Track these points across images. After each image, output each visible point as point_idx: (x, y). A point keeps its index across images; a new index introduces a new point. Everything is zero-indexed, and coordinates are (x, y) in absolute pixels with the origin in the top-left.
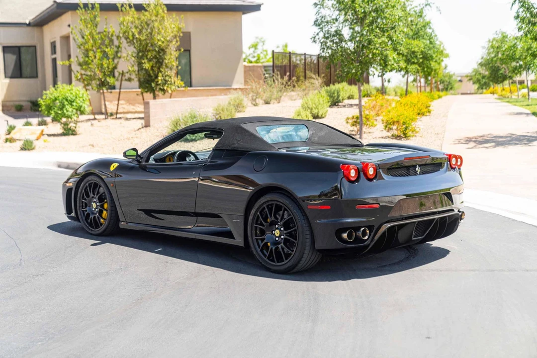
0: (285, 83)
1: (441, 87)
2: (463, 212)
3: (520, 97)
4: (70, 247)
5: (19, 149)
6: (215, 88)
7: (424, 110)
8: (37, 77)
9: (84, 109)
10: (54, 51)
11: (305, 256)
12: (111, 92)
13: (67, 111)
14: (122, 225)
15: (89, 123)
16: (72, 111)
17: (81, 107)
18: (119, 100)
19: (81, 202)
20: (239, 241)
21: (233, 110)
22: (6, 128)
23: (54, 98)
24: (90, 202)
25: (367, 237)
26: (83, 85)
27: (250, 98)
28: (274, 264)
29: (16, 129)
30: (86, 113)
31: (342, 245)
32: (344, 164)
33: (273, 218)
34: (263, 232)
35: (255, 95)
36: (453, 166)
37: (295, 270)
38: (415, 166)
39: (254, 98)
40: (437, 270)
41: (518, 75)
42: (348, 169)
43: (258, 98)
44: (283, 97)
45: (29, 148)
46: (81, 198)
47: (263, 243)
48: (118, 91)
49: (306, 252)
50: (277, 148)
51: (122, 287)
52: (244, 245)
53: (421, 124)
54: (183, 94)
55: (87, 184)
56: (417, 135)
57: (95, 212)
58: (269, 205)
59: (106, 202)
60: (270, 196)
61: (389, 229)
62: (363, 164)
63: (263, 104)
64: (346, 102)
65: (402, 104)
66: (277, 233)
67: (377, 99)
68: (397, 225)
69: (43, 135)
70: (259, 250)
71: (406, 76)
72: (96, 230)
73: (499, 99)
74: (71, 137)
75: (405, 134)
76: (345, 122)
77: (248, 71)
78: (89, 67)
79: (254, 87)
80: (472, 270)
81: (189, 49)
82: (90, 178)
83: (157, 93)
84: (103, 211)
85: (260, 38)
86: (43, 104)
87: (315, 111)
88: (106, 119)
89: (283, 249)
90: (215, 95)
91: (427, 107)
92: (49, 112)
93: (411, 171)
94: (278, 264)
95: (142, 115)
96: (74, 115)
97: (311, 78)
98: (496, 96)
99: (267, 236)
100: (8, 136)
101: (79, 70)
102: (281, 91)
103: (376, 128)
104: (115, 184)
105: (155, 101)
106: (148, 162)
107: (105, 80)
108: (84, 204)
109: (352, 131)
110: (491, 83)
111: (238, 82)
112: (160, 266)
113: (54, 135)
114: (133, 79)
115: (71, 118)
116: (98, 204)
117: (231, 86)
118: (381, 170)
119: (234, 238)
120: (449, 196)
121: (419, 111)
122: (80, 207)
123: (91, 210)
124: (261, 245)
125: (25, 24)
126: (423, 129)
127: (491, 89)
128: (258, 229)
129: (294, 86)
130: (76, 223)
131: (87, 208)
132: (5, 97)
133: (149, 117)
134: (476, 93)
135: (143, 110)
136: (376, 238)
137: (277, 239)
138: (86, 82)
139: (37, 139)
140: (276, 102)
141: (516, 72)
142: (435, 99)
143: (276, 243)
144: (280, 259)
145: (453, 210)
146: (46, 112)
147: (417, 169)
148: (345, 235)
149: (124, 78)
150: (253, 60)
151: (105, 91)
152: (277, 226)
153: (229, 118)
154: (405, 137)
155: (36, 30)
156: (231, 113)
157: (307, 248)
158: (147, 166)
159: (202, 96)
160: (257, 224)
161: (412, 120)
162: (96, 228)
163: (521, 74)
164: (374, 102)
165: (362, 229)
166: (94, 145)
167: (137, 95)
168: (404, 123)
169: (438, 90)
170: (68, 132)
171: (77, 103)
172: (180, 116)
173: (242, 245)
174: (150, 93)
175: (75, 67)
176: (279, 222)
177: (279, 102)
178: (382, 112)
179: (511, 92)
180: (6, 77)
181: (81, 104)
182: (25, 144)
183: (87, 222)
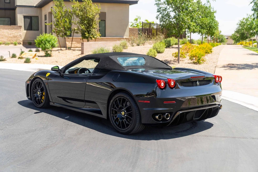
0: (146, 36)
1: (218, 41)
2: (221, 105)
3: (253, 46)
4: (23, 114)
5: (24, 62)
6: (116, 38)
7: (209, 51)
8: (38, 30)
9: (55, 45)
10: (46, 19)
11: (136, 126)
12: (69, 38)
13: (47, 46)
14: (51, 104)
15: (58, 52)
16: (49, 46)
17: (53, 44)
18: (72, 42)
19: (33, 91)
20: (104, 116)
21: (122, 48)
22: (20, 52)
23: (41, 40)
24: (37, 91)
25: (169, 118)
26: (56, 34)
27: (130, 43)
28: (121, 129)
29: (24, 53)
30: (56, 47)
31: (155, 122)
32: (158, 79)
33: (121, 106)
34: (116, 113)
35: (133, 41)
36: (217, 82)
37: (131, 133)
38: (196, 81)
39: (132, 43)
40: (206, 136)
41: (253, 37)
42: (160, 82)
43: (134, 43)
44: (146, 43)
45: (28, 62)
46: (33, 89)
47: (116, 118)
48: (72, 37)
49: (137, 124)
50: (126, 69)
51: (39, 139)
52: (107, 118)
53: (207, 57)
54: (102, 40)
55: (36, 82)
56: (205, 62)
57: (39, 96)
58: (120, 98)
59: (44, 92)
60: (120, 94)
61: (181, 114)
62: (168, 80)
63: (136, 46)
64: (174, 46)
65: (199, 48)
66: (123, 113)
67: (188, 45)
68: (185, 112)
69: (36, 56)
70: (114, 121)
71: (202, 35)
72: (39, 105)
73: (244, 47)
74: (49, 57)
75: (199, 62)
76: (172, 56)
77: (131, 30)
78: (59, 27)
79: (132, 38)
80: (224, 137)
81: (105, 20)
82: (37, 79)
83: (89, 39)
84: (42, 96)
85: (138, 16)
86: (37, 42)
87: (159, 50)
88: (66, 50)
89: (125, 122)
90: (116, 41)
91: (210, 50)
92: (39, 46)
93: (194, 84)
94: (122, 129)
95: (80, 49)
96: (50, 47)
97: (160, 35)
98: (243, 46)
99: (118, 115)
100: (21, 56)
101: (55, 28)
102: (145, 40)
103: (186, 58)
104: (48, 83)
105: (88, 42)
106: (64, 73)
107: (66, 32)
108: (34, 92)
109: (175, 59)
110: (241, 40)
111: (127, 35)
112: (64, 127)
113: (41, 56)
114: (79, 33)
115: (49, 49)
116: (40, 92)
117: (123, 37)
118: (177, 83)
119: (102, 115)
120: (214, 97)
121: (206, 51)
122: (32, 93)
123: (37, 95)
124: (115, 119)
125: (34, 6)
126: (208, 60)
127: (241, 42)
128: (114, 111)
129: (151, 38)
130: (30, 101)
131: (36, 94)
132: (24, 38)
133: (83, 49)
134: (234, 44)
135: (81, 46)
136: (174, 119)
137: (123, 116)
138: (58, 33)
139: (33, 58)
140: (142, 45)
141: (252, 35)
142: (215, 46)
143: (122, 118)
144: (124, 127)
145: (215, 104)
146: (38, 46)
147: (197, 83)
148: (157, 117)
149: (74, 32)
150: (136, 26)
151: (66, 37)
152: (123, 110)
153: (119, 51)
154: (199, 63)
155: (39, 9)
156: (120, 49)
157: (137, 122)
158: (64, 75)
159: (110, 41)
160: (113, 108)
161: (202, 56)
162: (39, 104)
163: (254, 36)
164: (186, 47)
165: (166, 114)
166: (58, 61)
167: (81, 40)
168: (198, 57)
169: (217, 42)
170: (48, 55)
171: (51, 42)
172: (97, 50)
173: (106, 118)
174: (86, 39)
175: (53, 26)
176: (124, 108)
177: (144, 45)
178: (189, 51)
179: (249, 44)
180: (25, 30)
181: (54, 43)
182: (26, 60)
183: (35, 101)
